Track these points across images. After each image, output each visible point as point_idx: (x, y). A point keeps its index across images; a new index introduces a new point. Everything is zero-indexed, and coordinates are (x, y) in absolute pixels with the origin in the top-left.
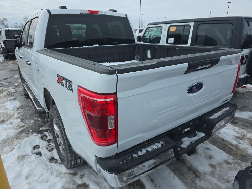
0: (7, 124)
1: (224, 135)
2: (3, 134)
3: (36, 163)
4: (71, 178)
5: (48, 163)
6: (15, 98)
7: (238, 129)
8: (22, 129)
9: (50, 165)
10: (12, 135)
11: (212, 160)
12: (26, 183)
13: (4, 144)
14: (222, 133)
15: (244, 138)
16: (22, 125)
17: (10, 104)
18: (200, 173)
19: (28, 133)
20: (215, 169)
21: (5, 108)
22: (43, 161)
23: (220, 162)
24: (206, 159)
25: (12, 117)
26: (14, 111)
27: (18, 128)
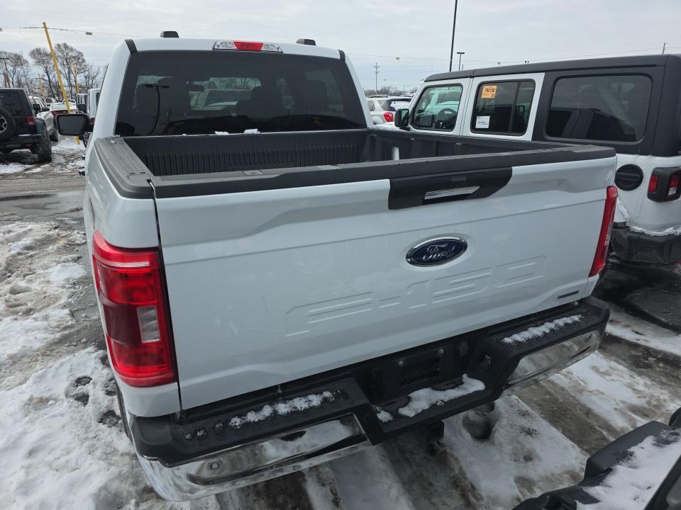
0: (36, 319)
1: (594, 398)
2: (16, 341)
3: (66, 419)
4: (133, 467)
5: (94, 423)
6: (79, 258)
7: (646, 383)
8: (64, 333)
9: (98, 428)
10: (37, 345)
11: (530, 464)
12: (22, 467)
13: (11, 365)
14: (590, 392)
15: (654, 412)
16: (70, 323)
17: (59, 271)
18: (479, 498)
19: (76, 346)
20: (529, 491)
21: (46, 279)
22: (85, 417)
23: (553, 475)
24: (515, 461)
25: (54, 302)
26: (65, 287)
27: (57, 329)
